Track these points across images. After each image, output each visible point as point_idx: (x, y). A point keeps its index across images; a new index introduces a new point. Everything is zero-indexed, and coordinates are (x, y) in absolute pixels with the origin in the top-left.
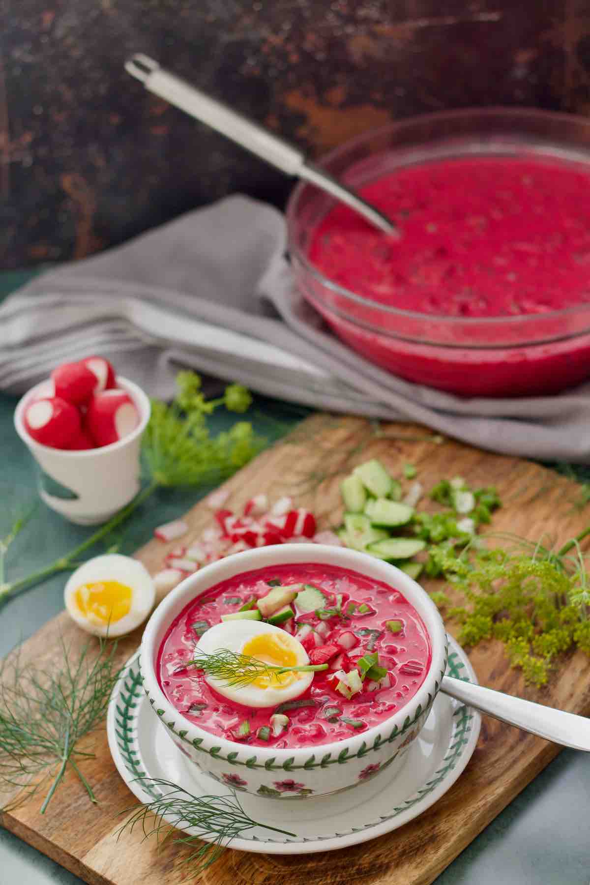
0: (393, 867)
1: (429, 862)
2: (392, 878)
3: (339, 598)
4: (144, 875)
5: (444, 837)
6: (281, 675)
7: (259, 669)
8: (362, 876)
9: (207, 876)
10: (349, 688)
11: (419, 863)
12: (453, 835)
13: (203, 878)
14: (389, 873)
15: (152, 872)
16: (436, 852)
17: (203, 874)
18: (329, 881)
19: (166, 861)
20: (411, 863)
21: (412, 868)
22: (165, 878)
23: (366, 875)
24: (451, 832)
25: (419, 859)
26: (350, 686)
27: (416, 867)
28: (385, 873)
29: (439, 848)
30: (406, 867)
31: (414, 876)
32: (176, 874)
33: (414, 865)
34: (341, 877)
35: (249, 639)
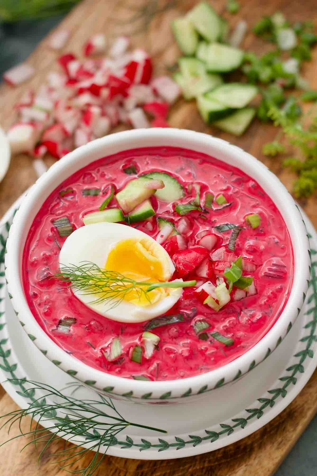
0: (256, 449)
1: (289, 441)
2: (256, 461)
3: (197, 188)
4: (23, 466)
5: (301, 413)
6: (150, 292)
7: (126, 284)
8: (229, 460)
9: (83, 466)
10: (217, 302)
11: (280, 444)
12: (309, 409)
13: (80, 467)
14: (254, 456)
15: (30, 462)
16: (295, 430)
17: (79, 463)
18: (198, 468)
19: (42, 449)
20: (273, 443)
21: (274, 449)
22: (43, 468)
23: (232, 458)
24: (306, 406)
25: (280, 437)
26: (218, 300)
27: (278, 448)
28: (250, 455)
29: (297, 424)
30: (268, 447)
31: (276, 458)
32: (52, 464)
33: (276, 445)
34: (209, 461)
35: (111, 246)
